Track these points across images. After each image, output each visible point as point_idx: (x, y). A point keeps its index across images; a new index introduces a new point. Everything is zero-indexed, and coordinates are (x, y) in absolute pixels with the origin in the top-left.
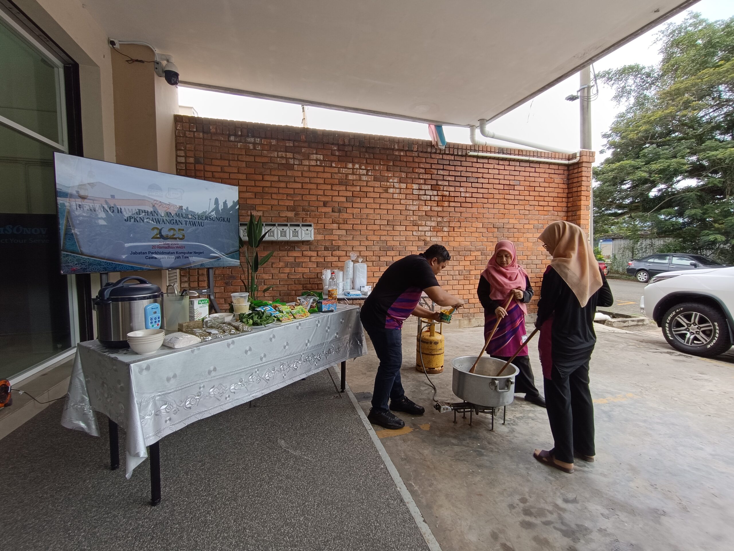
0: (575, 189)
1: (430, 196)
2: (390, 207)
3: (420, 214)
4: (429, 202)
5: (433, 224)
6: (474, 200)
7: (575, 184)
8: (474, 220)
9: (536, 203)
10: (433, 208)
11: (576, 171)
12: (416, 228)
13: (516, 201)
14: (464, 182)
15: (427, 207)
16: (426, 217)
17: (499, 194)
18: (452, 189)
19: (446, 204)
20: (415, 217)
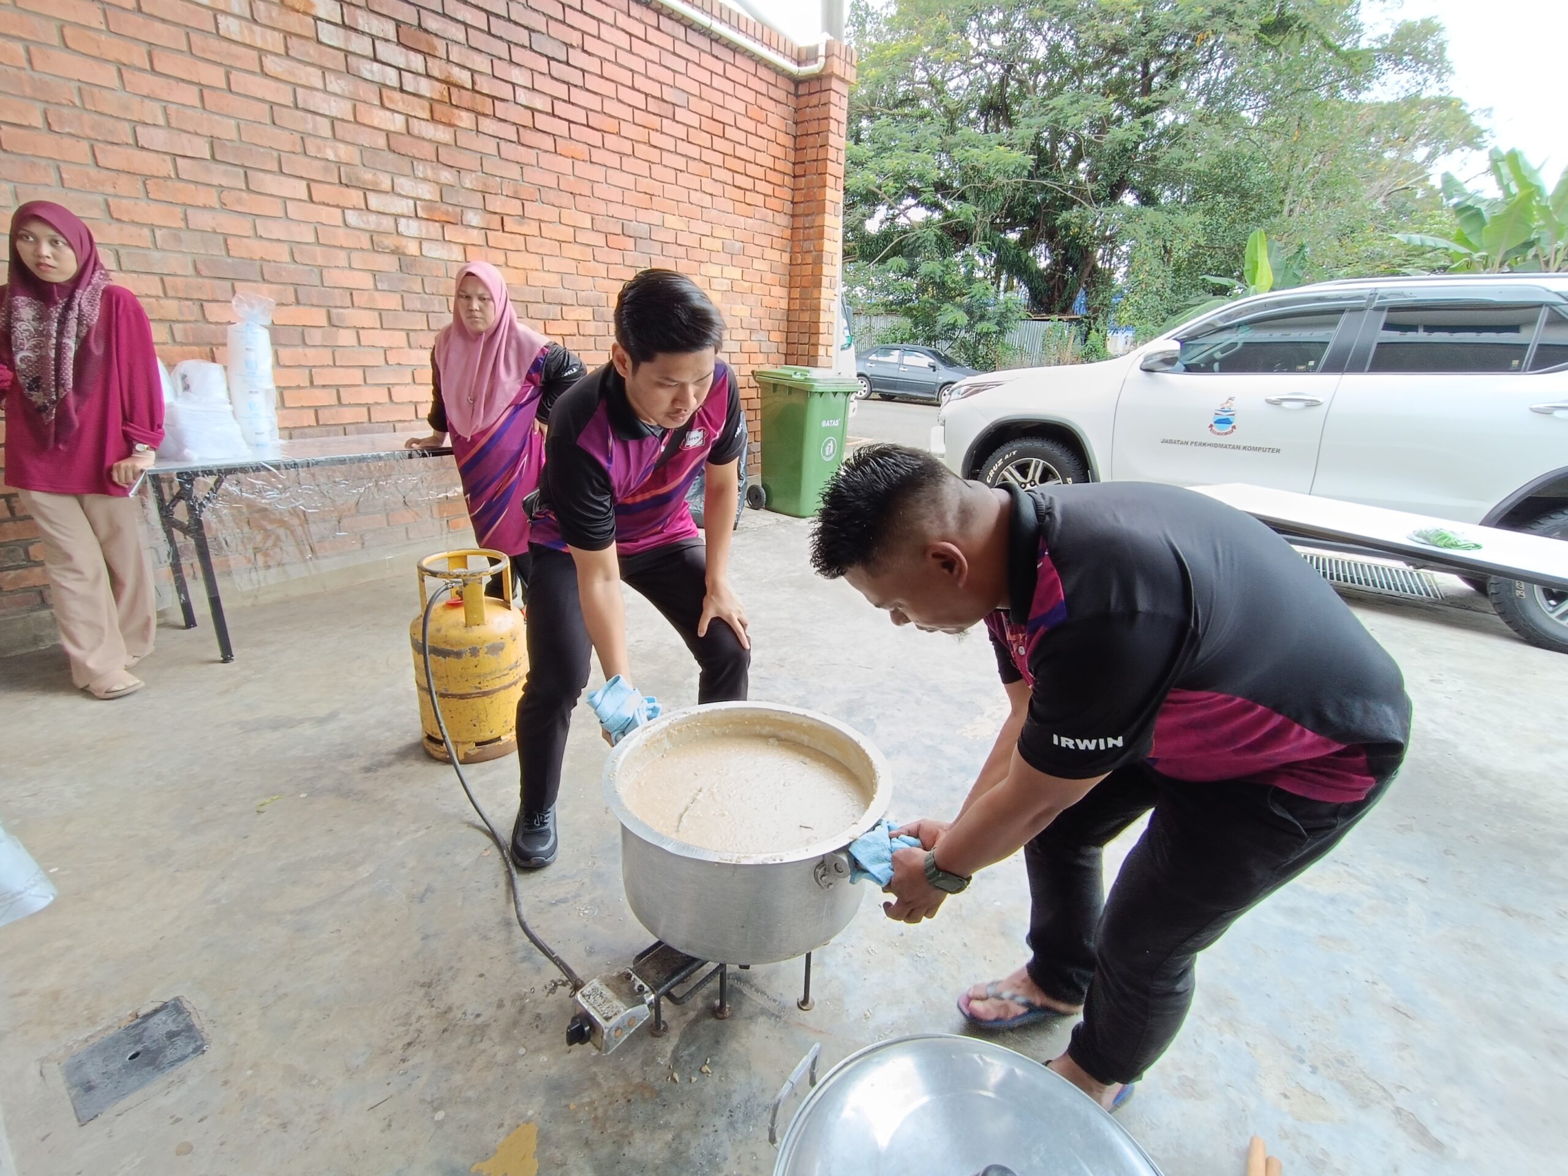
0: (811, 154)
1: (399, 69)
3: (366, 138)
4: (397, 95)
5: (427, 192)
6: (561, 128)
7: (811, 139)
8: (566, 200)
9: (726, 176)
10: (417, 127)
11: (814, 100)
12: (355, 197)
13: (679, 157)
14: (524, 47)
15: (388, 113)
16: (392, 156)
17: (634, 123)
18: (481, 63)
19: (465, 120)
20: (341, 146)
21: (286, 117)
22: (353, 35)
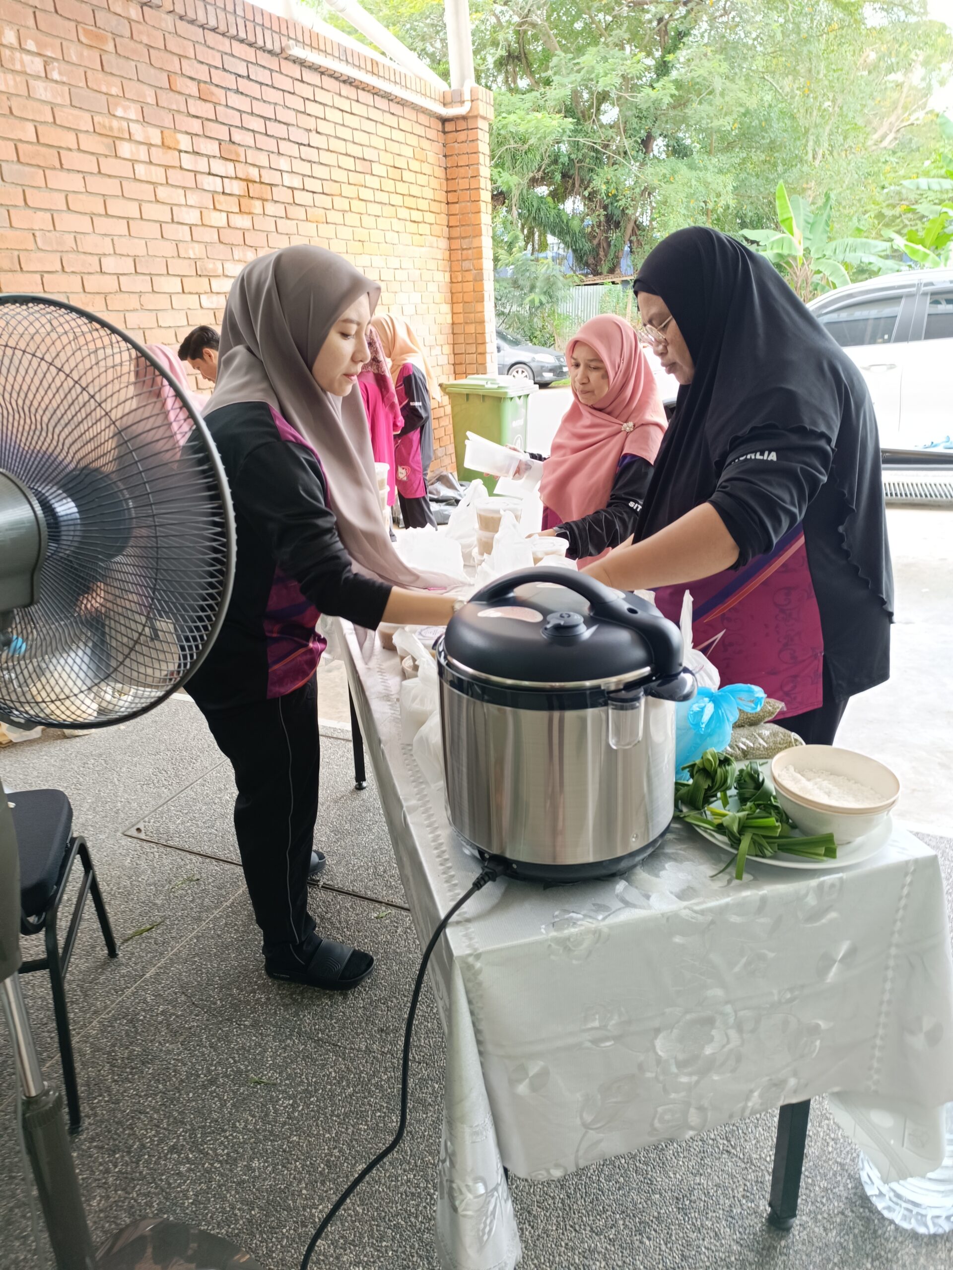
1: (222, 177)
2: (132, 210)
3: (207, 236)
4: (222, 198)
6: (309, 199)
10: (233, 220)
13: (376, 205)
14: (285, 139)
15: (218, 213)
16: (222, 246)
17: (349, 184)
18: (262, 159)
19: (257, 206)
20: (196, 245)
21: (169, 230)
22: (198, 157)
